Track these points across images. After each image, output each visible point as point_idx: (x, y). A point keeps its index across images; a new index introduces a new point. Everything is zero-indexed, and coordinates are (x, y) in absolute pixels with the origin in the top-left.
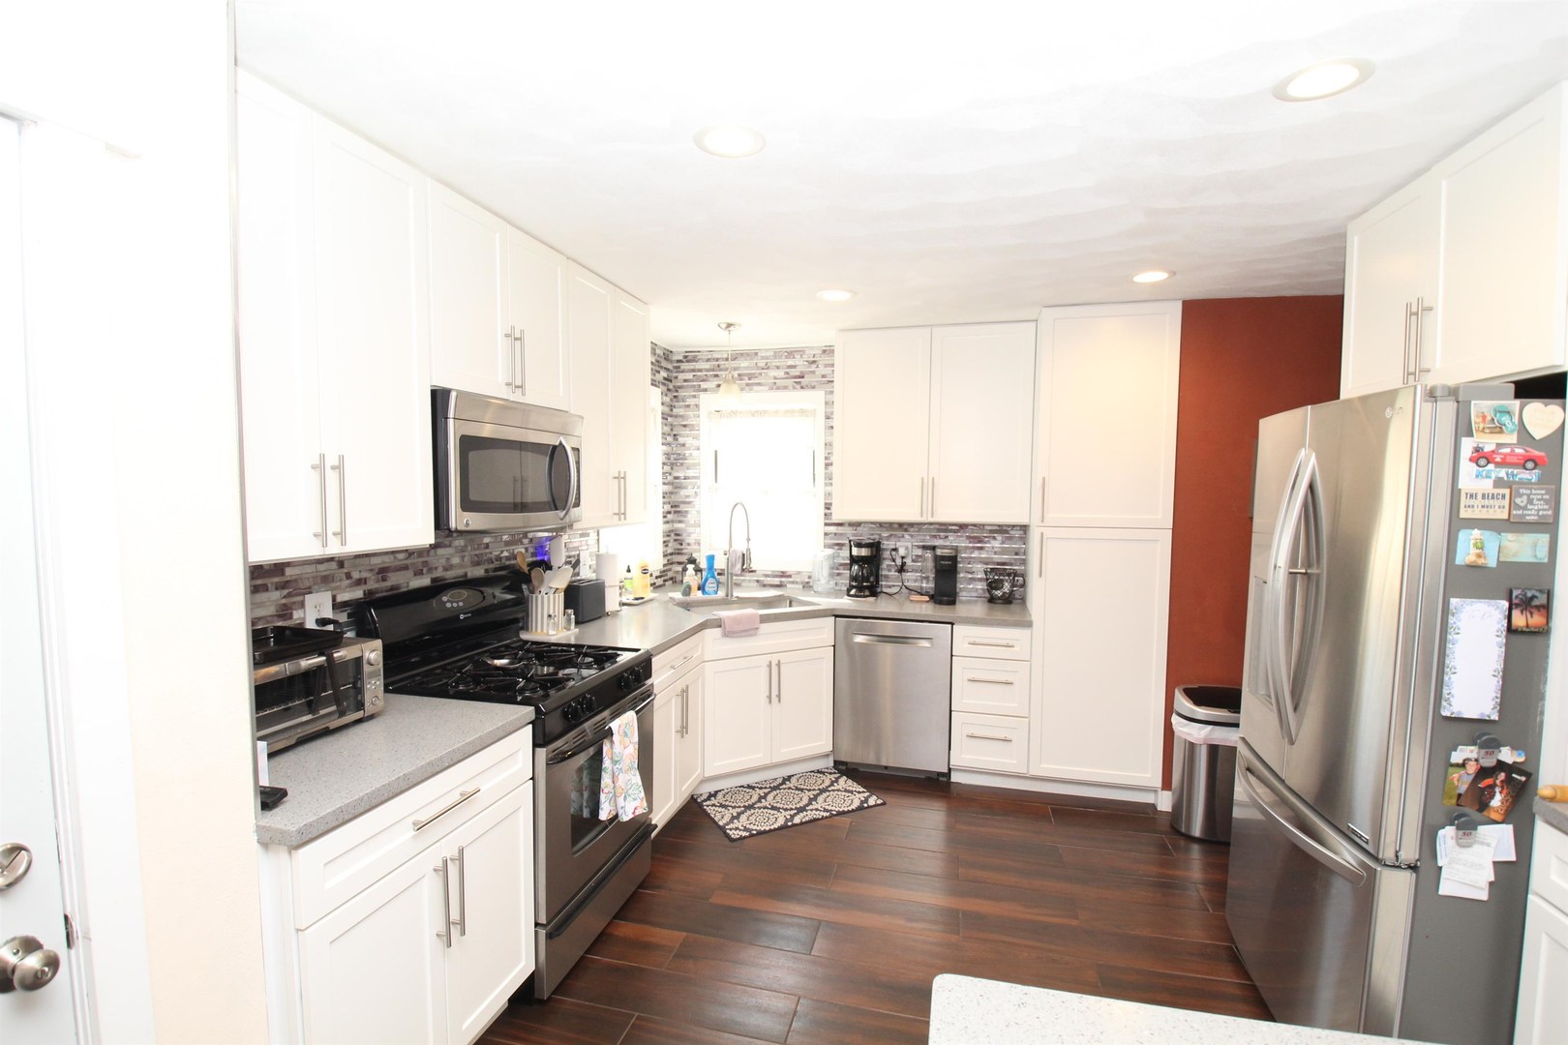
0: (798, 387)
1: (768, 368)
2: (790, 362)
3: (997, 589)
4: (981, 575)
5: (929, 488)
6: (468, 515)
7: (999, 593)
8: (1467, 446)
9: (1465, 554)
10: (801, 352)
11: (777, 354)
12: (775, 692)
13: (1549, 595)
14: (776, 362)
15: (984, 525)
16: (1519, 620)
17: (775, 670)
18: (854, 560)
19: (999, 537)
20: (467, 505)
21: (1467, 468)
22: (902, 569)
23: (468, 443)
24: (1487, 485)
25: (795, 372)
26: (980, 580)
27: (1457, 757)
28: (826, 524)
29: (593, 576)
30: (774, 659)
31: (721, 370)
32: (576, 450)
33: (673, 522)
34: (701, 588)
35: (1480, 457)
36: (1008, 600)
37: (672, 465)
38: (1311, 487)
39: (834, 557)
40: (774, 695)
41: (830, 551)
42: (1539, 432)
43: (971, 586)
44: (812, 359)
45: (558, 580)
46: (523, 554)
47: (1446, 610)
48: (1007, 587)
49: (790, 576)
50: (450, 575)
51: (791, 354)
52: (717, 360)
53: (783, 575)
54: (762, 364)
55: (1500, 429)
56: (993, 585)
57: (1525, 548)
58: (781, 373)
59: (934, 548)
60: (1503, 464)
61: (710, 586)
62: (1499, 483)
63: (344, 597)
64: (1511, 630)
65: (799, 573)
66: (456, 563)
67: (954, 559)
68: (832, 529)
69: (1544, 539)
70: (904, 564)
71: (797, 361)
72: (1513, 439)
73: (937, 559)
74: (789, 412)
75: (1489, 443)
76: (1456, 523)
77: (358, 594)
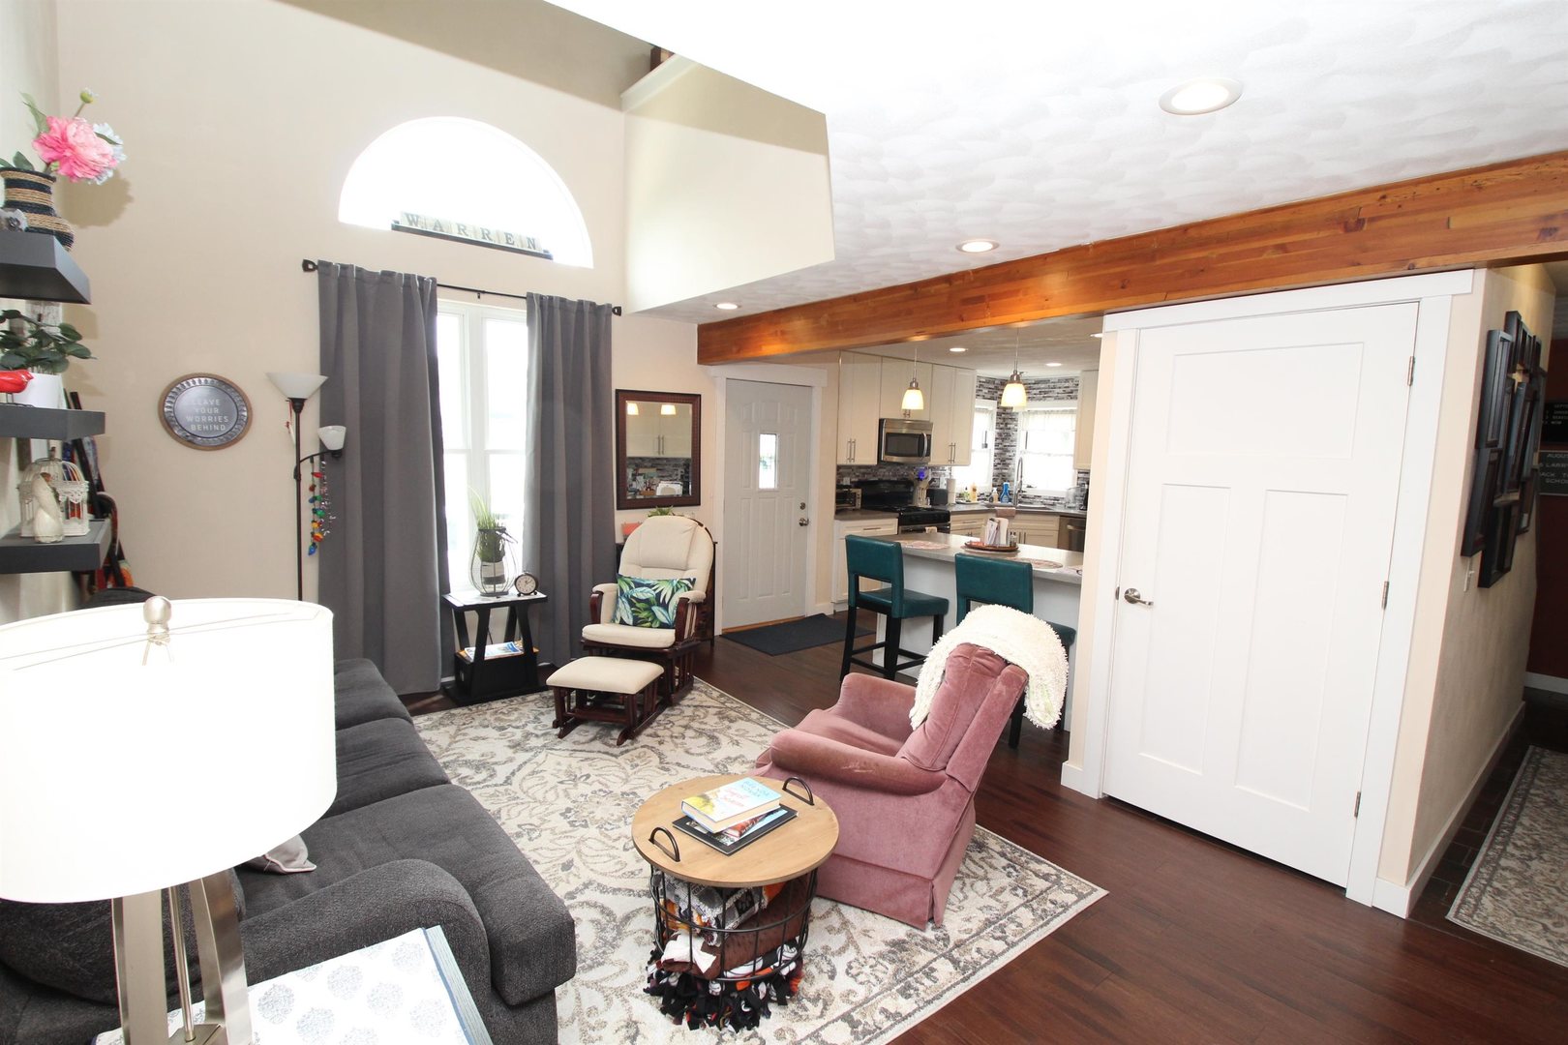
0: (1068, 398)
2: (1067, 385)
6: (887, 457)
11: (1060, 381)
14: (1059, 385)
17: (1022, 538)
20: (887, 453)
23: (888, 434)
25: (1068, 390)
29: (945, 488)
32: (929, 436)
33: (1002, 469)
34: (999, 499)
37: (1003, 439)
45: (924, 485)
46: (913, 475)
50: (884, 479)
51: (1067, 380)
53: (1056, 499)
58: (1061, 391)
61: (1005, 498)
63: (853, 480)
66: (886, 474)
68: (1081, 475)
71: (1070, 384)
77: (857, 480)
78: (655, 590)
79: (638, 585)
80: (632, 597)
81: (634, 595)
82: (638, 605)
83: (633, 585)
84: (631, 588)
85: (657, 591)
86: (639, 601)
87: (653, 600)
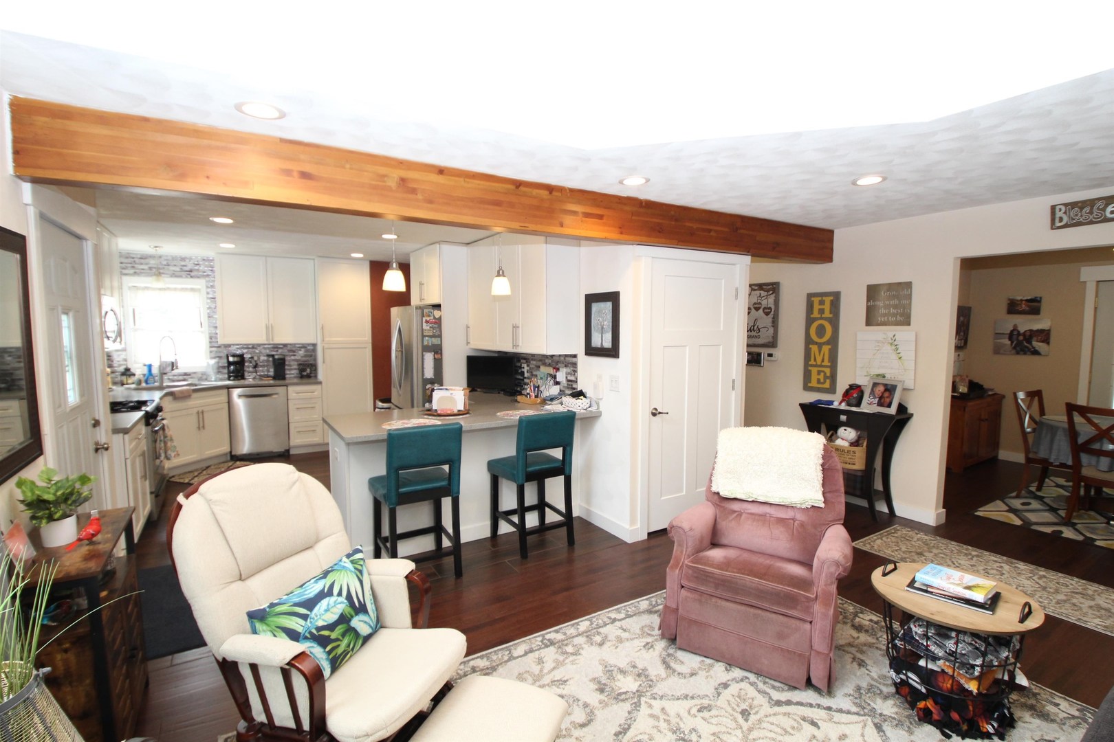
0: (189, 276)
1: (168, 265)
2: (183, 263)
3: (304, 371)
4: (296, 367)
5: (269, 329)
7: (305, 373)
8: (424, 319)
9: (426, 343)
10: (190, 259)
11: (175, 258)
12: (201, 425)
13: (441, 351)
14: (175, 263)
15: (295, 344)
16: (436, 356)
17: (200, 414)
18: (230, 363)
19: (303, 350)
21: (424, 324)
22: (256, 366)
24: (428, 328)
25: (186, 269)
26: (295, 369)
27: (427, 387)
28: (211, 347)
30: (200, 409)
31: (136, 264)
35: (427, 322)
36: (309, 376)
38: (400, 329)
39: (218, 362)
40: (201, 427)
41: (216, 360)
42: (437, 317)
43: (292, 372)
44: (196, 263)
47: (423, 356)
48: (308, 370)
49: (190, 375)
51: (183, 259)
52: (133, 258)
54: (165, 263)
55: (429, 316)
56: (301, 370)
57: (436, 341)
58: (177, 269)
59: (273, 356)
60: (431, 323)
61: (150, 380)
62: (430, 327)
64: (435, 358)
65: (195, 373)
67: (283, 360)
68: (215, 349)
69: (439, 339)
70: (257, 364)
71: (187, 263)
72: (432, 318)
73: (274, 360)
74: (183, 289)
75: (428, 319)
76: (423, 336)
78: (340, 594)
79: (310, 604)
80: (319, 629)
81: (321, 623)
82: (334, 635)
83: (303, 611)
84: (305, 617)
85: (344, 593)
86: (331, 627)
87: (349, 610)
